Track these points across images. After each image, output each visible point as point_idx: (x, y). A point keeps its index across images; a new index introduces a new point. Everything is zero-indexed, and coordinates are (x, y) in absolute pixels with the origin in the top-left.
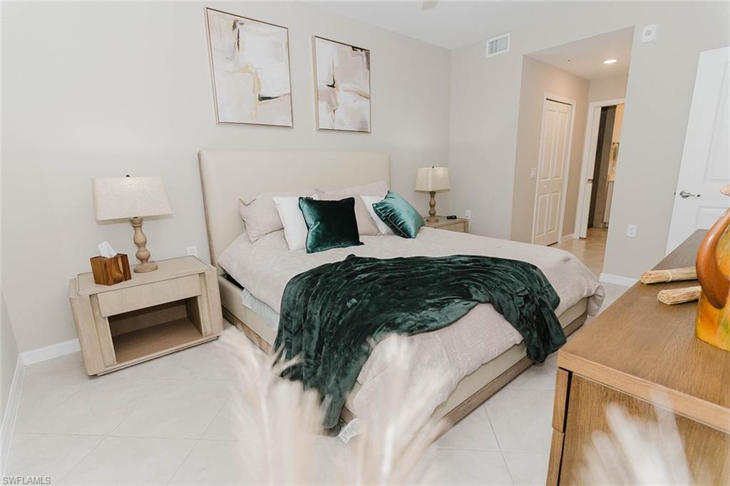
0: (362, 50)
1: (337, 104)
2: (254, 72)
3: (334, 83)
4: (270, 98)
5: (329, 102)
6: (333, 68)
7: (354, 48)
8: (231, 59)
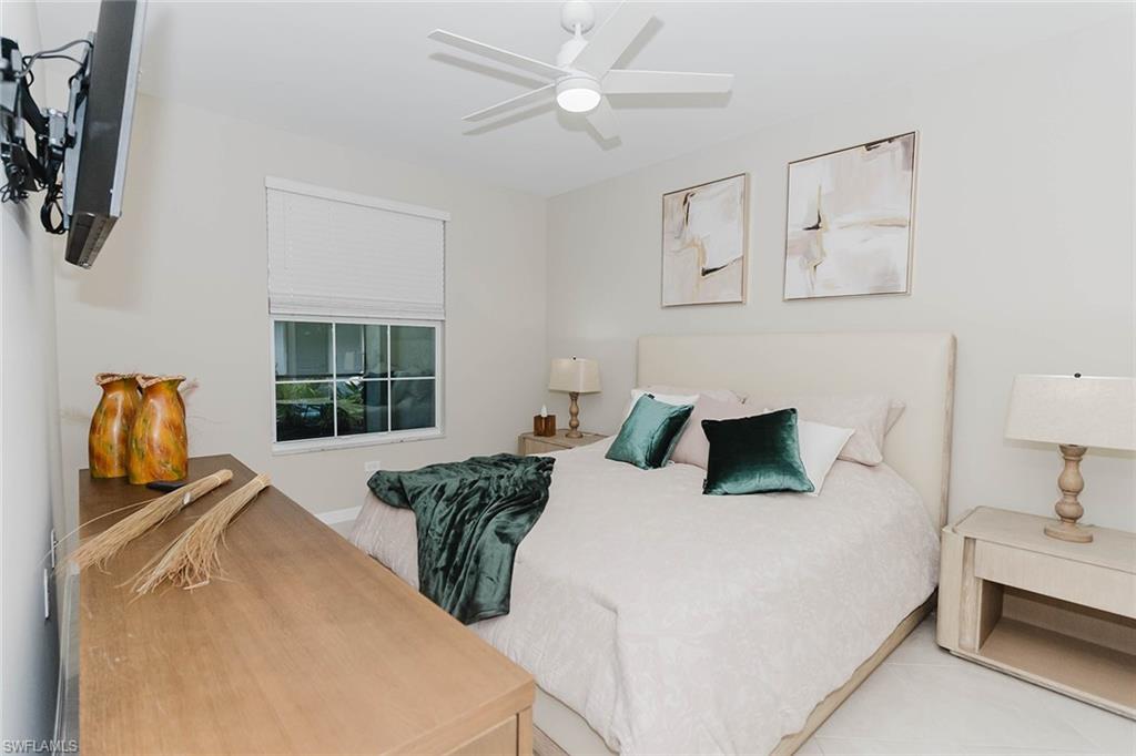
0: (890, 140)
1: (823, 254)
2: (700, 243)
3: (820, 221)
4: (715, 270)
5: (807, 255)
6: (820, 195)
7: (869, 146)
8: (678, 238)
